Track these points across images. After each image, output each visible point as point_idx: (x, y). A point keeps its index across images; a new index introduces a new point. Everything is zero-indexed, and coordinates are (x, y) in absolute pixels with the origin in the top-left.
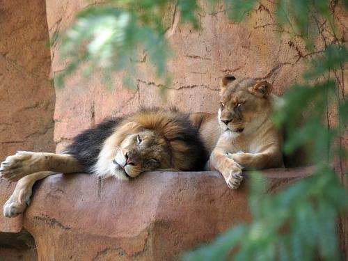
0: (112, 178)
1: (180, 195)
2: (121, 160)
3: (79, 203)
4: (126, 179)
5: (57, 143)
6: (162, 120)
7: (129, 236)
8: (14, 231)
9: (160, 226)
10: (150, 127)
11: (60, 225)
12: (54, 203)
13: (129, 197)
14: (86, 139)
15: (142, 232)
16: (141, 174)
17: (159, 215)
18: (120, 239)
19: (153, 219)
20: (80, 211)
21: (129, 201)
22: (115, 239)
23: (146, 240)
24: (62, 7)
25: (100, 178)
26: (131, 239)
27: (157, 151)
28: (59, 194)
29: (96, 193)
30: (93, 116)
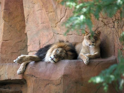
0: (49, 62)
1: (71, 67)
3: (40, 70)
4: (54, 62)
5: (29, 52)
7: (56, 79)
8: (20, 79)
9: (65, 76)
10: (61, 47)
11: (34, 76)
12: (32, 70)
13: (55, 68)
15: (60, 78)
16: (59, 61)
17: (65, 73)
18: (53, 80)
19: (63, 74)
20: (40, 72)
22: (51, 80)
23: (61, 81)
24: (29, 11)
25: (46, 62)
26: (56, 80)
27: (63, 54)
28: (34, 67)
29: (45, 67)
30: (40, 44)
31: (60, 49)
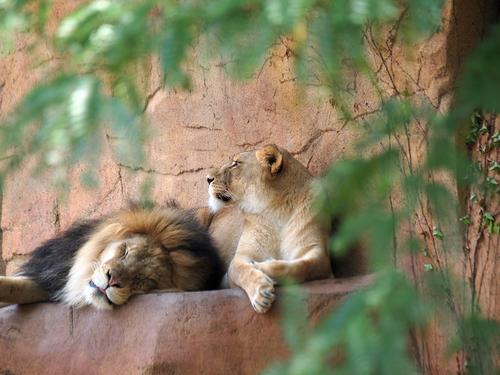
0: (87, 308)
1: (187, 325)
2: (101, 280)
3: (44, 346)
4: (109, 307)
5: (7, 261)
6: (159, 221)
9: (161, 372)
10: (141, 232)
12: (7, 348)
13: (114, 333)
14: (49, 253)
16: (131, 299)
17: (159, 357)
19: (151, 362)
20: (45, 356)
21: (115, 339)
25: (71, 308)
27: (152, 265)
28: (14, 334)
29: (67, 331)
30: (58, 219)
31: (136, 243)
